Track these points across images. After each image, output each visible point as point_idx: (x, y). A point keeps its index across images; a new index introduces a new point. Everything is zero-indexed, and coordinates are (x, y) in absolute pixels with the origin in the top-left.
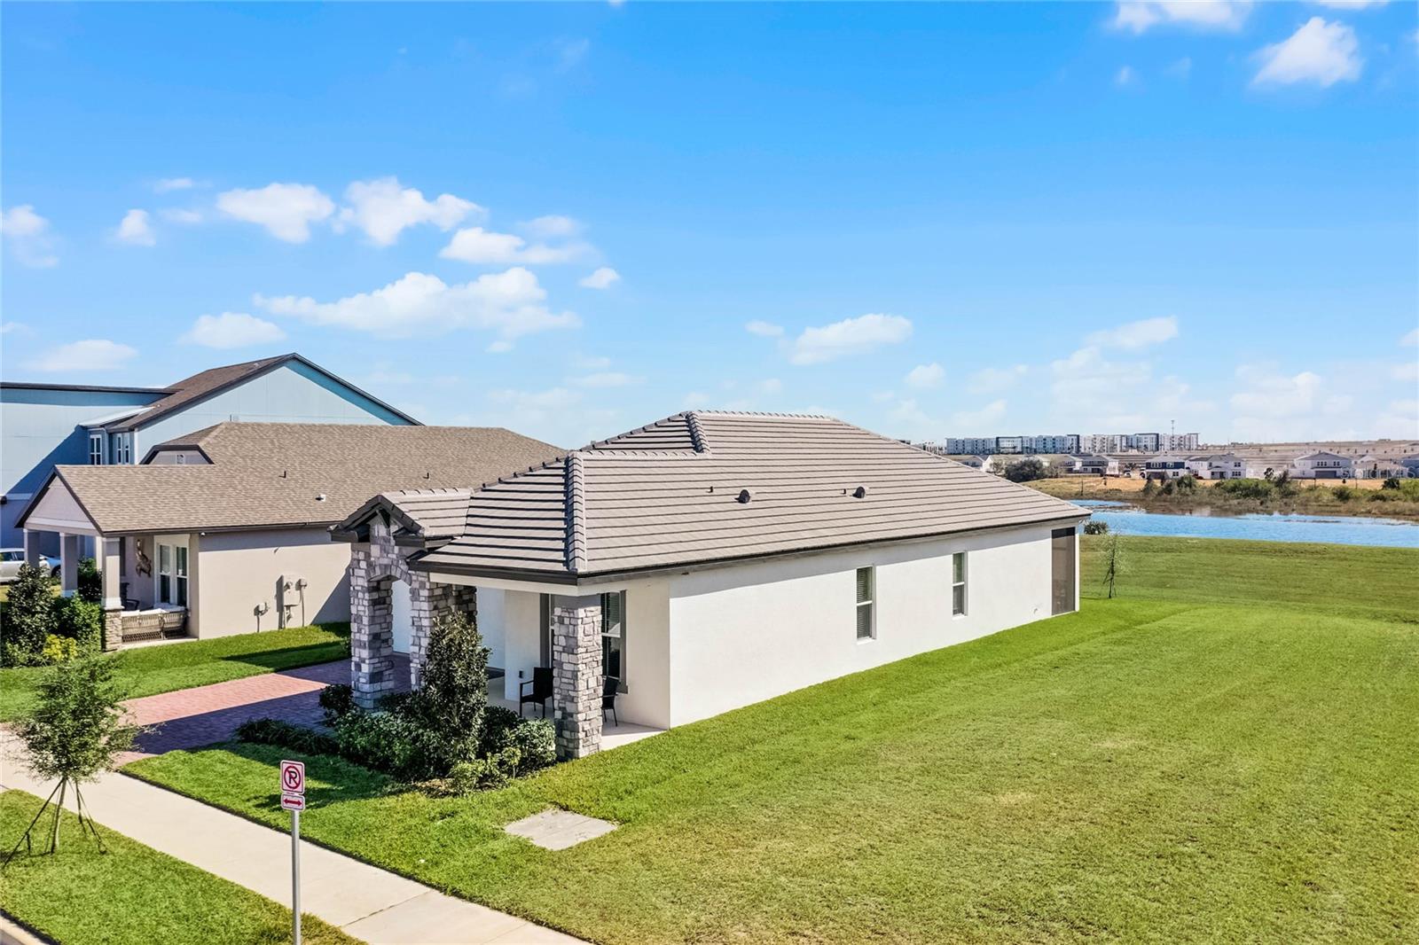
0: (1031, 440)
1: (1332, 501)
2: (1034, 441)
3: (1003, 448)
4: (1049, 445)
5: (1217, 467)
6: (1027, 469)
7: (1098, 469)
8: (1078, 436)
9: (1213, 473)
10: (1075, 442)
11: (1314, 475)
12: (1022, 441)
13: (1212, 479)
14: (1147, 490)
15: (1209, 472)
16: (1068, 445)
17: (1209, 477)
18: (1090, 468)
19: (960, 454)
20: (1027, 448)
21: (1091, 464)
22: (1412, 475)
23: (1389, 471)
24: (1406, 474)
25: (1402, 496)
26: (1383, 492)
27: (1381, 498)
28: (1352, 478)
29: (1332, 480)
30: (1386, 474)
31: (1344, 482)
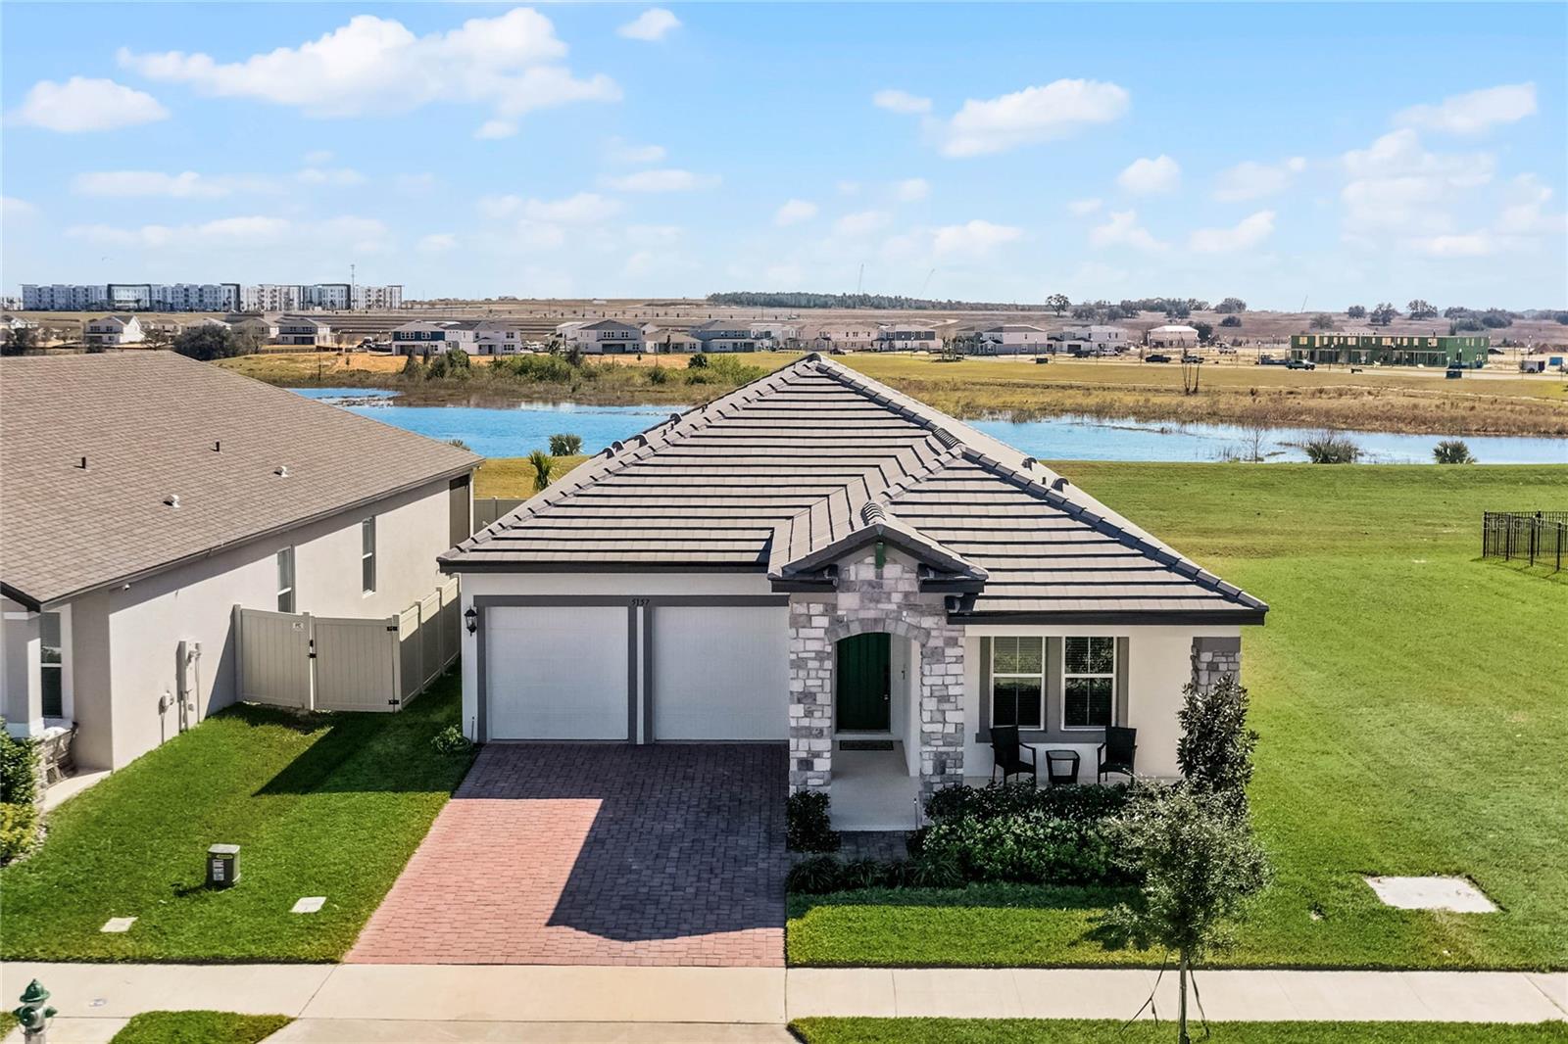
1: (645, 384)
3: (121, 302)
4: (194, 299)
5: (486, 338)
6: (208, 338)
7: (301, 336)
8: (235, 286)
9: (480, 347)
10: (233, 294)
11: (600, 350)
12: (150, 291)
13: (480, 354)
14: (409, 370)
15: (475, 346)
16: (223, 299)
17: (476, 353)
18: (291, 337)
19: (45, 310)
20: (158, 302)
21: (293, 331)
22: (705, 349)
23: (682, 344)
24: (699, 347)
25: (720, 377)
26: (702, 373)
27: (700, 380)
28: (645, 352)
29: (624, 356)
30: (679, 348)
31: (639, 358)
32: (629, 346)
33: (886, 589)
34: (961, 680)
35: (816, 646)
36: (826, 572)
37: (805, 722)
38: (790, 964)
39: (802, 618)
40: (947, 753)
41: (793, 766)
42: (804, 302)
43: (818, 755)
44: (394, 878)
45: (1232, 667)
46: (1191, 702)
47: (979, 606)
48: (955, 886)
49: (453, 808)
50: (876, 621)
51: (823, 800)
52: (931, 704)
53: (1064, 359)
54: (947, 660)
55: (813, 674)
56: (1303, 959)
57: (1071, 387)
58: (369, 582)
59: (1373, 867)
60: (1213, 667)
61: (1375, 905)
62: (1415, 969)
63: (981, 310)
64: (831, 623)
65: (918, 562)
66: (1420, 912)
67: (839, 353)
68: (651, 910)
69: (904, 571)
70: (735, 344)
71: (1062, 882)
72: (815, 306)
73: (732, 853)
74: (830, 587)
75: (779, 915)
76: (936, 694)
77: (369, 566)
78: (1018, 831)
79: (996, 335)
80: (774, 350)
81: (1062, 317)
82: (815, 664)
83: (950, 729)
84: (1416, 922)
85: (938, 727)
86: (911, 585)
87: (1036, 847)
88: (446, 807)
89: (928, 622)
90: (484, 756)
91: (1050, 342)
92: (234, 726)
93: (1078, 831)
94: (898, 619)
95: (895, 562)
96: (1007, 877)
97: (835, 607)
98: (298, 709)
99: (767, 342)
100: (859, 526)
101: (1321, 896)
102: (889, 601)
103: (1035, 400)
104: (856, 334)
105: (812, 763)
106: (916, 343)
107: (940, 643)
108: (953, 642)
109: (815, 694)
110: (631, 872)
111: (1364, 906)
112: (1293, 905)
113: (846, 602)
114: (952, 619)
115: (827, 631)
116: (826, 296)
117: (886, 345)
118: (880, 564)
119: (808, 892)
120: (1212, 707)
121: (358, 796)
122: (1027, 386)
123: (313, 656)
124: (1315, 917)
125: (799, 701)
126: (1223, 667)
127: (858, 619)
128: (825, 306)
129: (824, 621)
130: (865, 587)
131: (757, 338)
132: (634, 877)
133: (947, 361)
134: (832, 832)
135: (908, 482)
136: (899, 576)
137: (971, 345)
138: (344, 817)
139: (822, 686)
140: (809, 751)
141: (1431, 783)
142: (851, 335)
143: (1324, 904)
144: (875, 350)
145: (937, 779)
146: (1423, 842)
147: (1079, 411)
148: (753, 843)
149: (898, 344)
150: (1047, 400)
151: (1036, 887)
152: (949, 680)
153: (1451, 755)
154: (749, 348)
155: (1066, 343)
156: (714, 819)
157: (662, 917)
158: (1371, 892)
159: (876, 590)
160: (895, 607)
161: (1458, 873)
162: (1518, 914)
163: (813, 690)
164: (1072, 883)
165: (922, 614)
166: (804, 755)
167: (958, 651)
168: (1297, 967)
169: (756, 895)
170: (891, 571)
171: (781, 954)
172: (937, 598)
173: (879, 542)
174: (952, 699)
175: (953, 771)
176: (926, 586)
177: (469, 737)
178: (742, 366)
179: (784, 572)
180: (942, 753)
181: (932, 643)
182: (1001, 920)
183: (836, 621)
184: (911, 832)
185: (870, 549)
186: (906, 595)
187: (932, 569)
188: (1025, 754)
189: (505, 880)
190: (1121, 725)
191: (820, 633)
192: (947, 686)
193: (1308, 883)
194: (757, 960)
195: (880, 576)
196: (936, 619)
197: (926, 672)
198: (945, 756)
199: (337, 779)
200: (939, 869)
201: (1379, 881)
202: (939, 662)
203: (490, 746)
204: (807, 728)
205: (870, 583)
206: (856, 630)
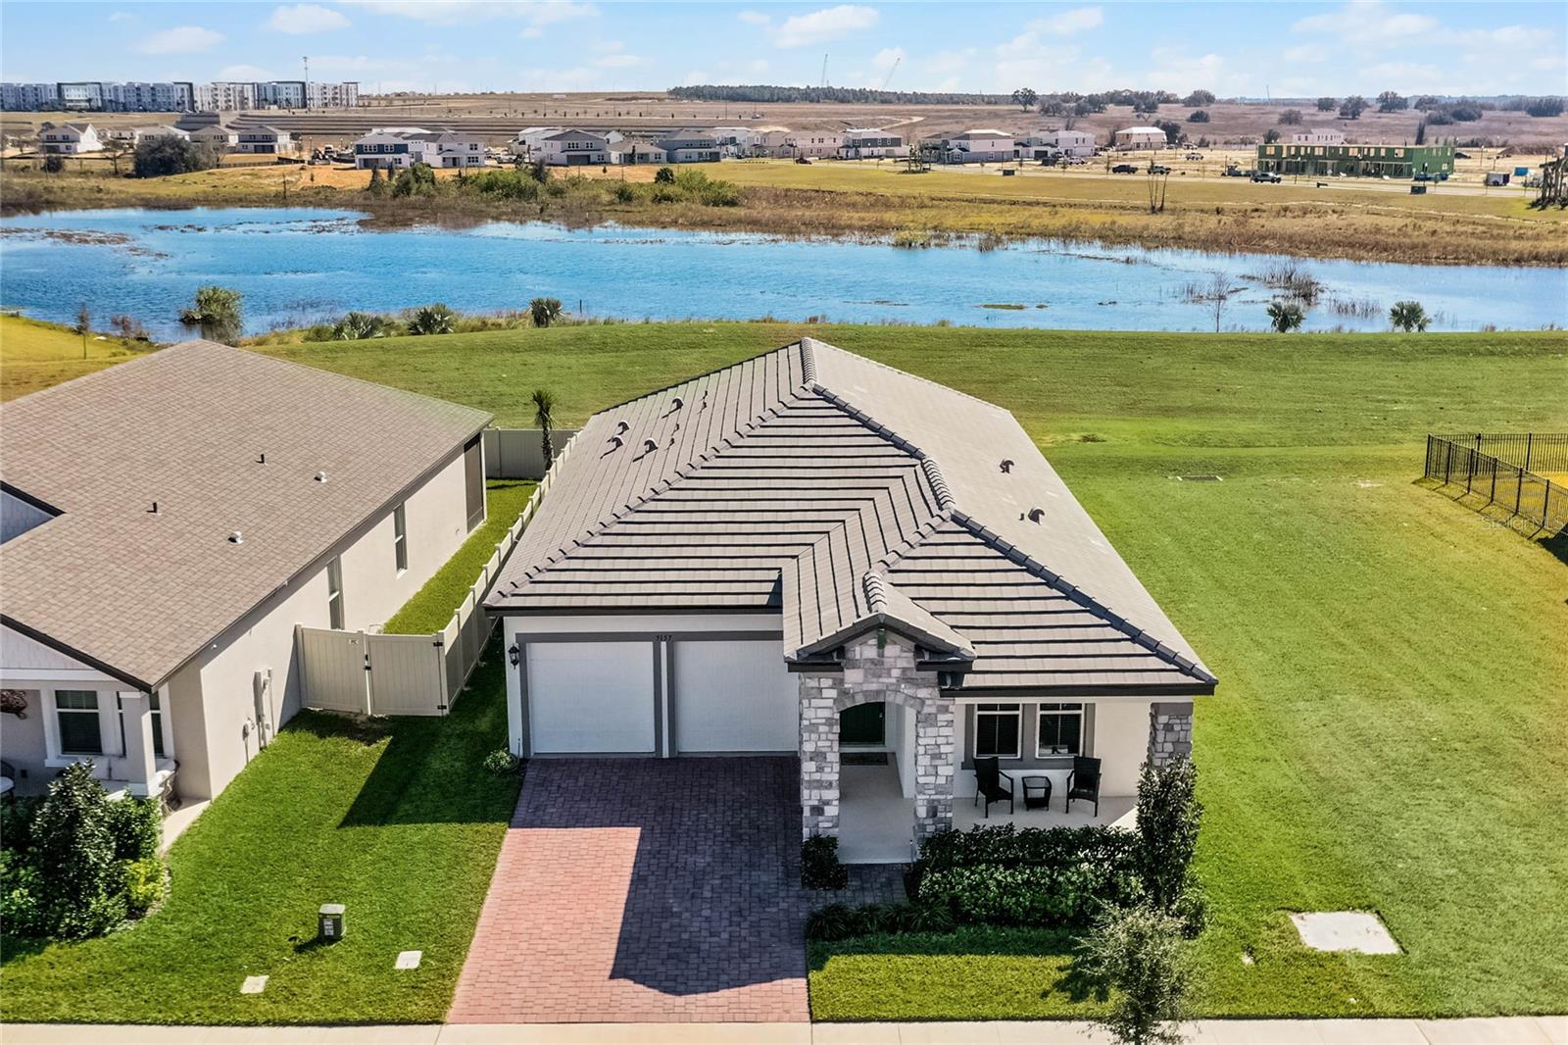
0: (116, 89)
2: (121, 91)
3: (72, 101)
4: (147, 99)
5: (449, 151)
6: (169, 151)
7: (261, 144)
8: (191, 85)
10: (186, 94)
11: (566, 161)
12: (101, 89)
13: (447, 168)
14: (375, 187)
15: (440, 158)
17: (442, 166)
18: (251, 145)
20: (111, 101)
21: (252, 138)
22: (671, 160)
23: (647, 154)
24: (664, 157)
25: (687, 194)
26: (670, 190)
27: (668, 198)
28: (610, 163)
29: (589, 167)
30: (644, 159)
31: (605, 171)
32: (594, 157)
33: (886, 666)
34: (951, 740)
35: (827, 713)
36: (835, 655)
37: (817, 776)
38: (814, 1021)
39: (814, 691)
40: (939, 801)
41: (807, 812)
42: (767, 96)
43: (828, 803)
44: (474, 925)
45: (1185, 727)
46: (1148, 776)
47: (969, 681)
48: (947, 931)
49: (514, 839)
50: (878, 692)
51: (832, 842)
52: (924, 761)
53: (1031, 169)
54: (939, 724)
55: (823, 737)
56: (1235, 1009)
57: (1038, 203)
58: (401, 562)
59: (1298, 903)
60: (1168, 728)
61: (1297, 948)
62: (1327, 1017)
63: (946, 103)
64: (838, 694)
65: (913, 644)
66: (1334, 956)
67: (806, 162)
68: (693, 959)
69: (902, 651)
70: (700, 154)
71: (1036, 925)
72: (777, 101)
73: (756, 891)
74: (838, 667)
75: (801, 964)
76: (930, 752)
77: (401, 548)
78: (1000, 878)
79: (964, 143)
80: (740, 158)
81: (1028, 112)
82: (822, 729)
83: (942, 781)
84: (1330, 966)
85: (931, 779)
86: (909, 662)
87: (1014, 895)
88: (507, 838)
89: (923, 693)
90: (531, 774)
91: (1017, 148)
92: (305, 738)
93: (1050, 877)
94: (897, 691)
95: (895, 643)
96: (990, 920)
97: (842, 681)
98: (357, 715)
99: (732, 149)
100: (865, 615)
101: (1253, 938)
102: (889, 676)
103: (1002, 220)
104: (821, 140)
105: (823, 810)
106: (882, 150)
107: (933, 710)
108: (945, 710)
109: (825, 753)
110: (673, 914)
111: (1291, 948)
112: (1229, 949)
113: (852, 677)
114: (943, 694)
115: (835, 700)
116: (790, 89)
117: (852, 153)
118: (881, 645)
119: (824, 939)
120: (1166, 784)
121: (430, 827)
122: (993, 202)
123: (368, 668)
124: (1247, 960)
125: (811, 759)
126: (1177, 728)
127: (862, 692)
128: (788, 100)
129: (833, 693)
130: (868, 665)
131: (722, 144)
132: (676, 921)
133: (914, 172)
134: (839, 866)
135: (903, 549)
136: (898, 655)
137: (938, 152)
138: (421, 855)
139: (831, 747)
140: (819, 800)
141: (1354, 799)
142: (816, 141)
143: (1254, 946)
144: (842, 158)
145: (930, 821)
146: (1342, 872)
147: (1045, 234)
148: (773, 878)
149: (864, 151)
150: (1013, 220)
151: (1015, 931)
152: (940, 741)
153: (1372, 763)
154: (715, 158)
155: (1032, 150)
156: (738, 850)
157: (704, 968)
158: (1295, 932)
159: (877, 666)
160: (894, 681)
161: (1369, 907)
162: (1416, 955)
163: (823, 750)
164: (1045, 926)
165: (918, 686)
166: (816, 803)
167: (948, 717)
168: (1229, 1017)
169: (780, 941)
170: (891, 650)
171: (806, 1008)
172: (932, 675)
173: (883, 628)
174: (943, 756)
175: (943, 815)
176: (921, 666)
177: (516, 753)
178: (708, 181)
179: (798, 655)
180: (933, 800)
181: (926, 710)
182: (987, 969)
183: (844, 693)
184: (908, 865)
185: (873, 633)
186: (904, 670)
187: (927, 650)
188: (1004, 783)
189: (566, 925)
190: (1087, 756)
191: (830, 703)
192: (939, 746)
193: (1243, 923)
194: (785, 1016)
195: (881, 655)
196: (930, 690)
197: (921, 734)
198: (936, 803)
199: (407, 807)
200: (933, 915)
201: (1302, 918)
202: (932, 725)
203: (535, 762)
204: (818, 781)
205: (872, 661)
206: (860, 700)
